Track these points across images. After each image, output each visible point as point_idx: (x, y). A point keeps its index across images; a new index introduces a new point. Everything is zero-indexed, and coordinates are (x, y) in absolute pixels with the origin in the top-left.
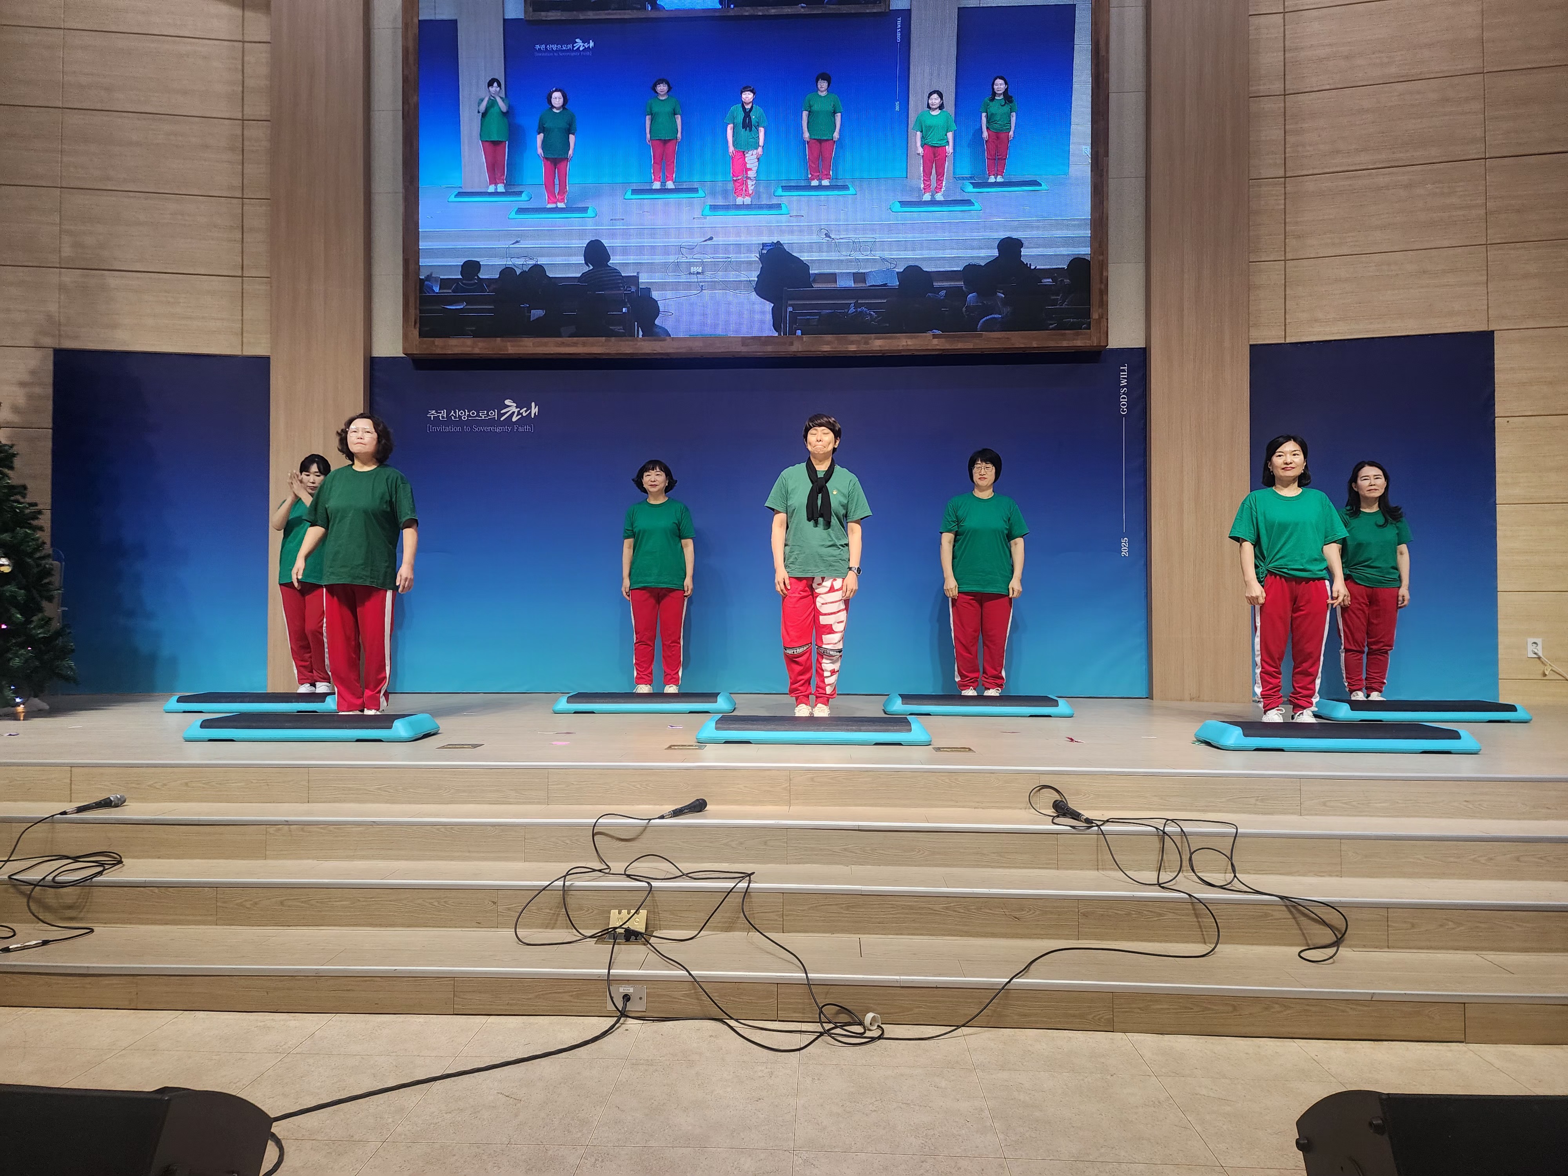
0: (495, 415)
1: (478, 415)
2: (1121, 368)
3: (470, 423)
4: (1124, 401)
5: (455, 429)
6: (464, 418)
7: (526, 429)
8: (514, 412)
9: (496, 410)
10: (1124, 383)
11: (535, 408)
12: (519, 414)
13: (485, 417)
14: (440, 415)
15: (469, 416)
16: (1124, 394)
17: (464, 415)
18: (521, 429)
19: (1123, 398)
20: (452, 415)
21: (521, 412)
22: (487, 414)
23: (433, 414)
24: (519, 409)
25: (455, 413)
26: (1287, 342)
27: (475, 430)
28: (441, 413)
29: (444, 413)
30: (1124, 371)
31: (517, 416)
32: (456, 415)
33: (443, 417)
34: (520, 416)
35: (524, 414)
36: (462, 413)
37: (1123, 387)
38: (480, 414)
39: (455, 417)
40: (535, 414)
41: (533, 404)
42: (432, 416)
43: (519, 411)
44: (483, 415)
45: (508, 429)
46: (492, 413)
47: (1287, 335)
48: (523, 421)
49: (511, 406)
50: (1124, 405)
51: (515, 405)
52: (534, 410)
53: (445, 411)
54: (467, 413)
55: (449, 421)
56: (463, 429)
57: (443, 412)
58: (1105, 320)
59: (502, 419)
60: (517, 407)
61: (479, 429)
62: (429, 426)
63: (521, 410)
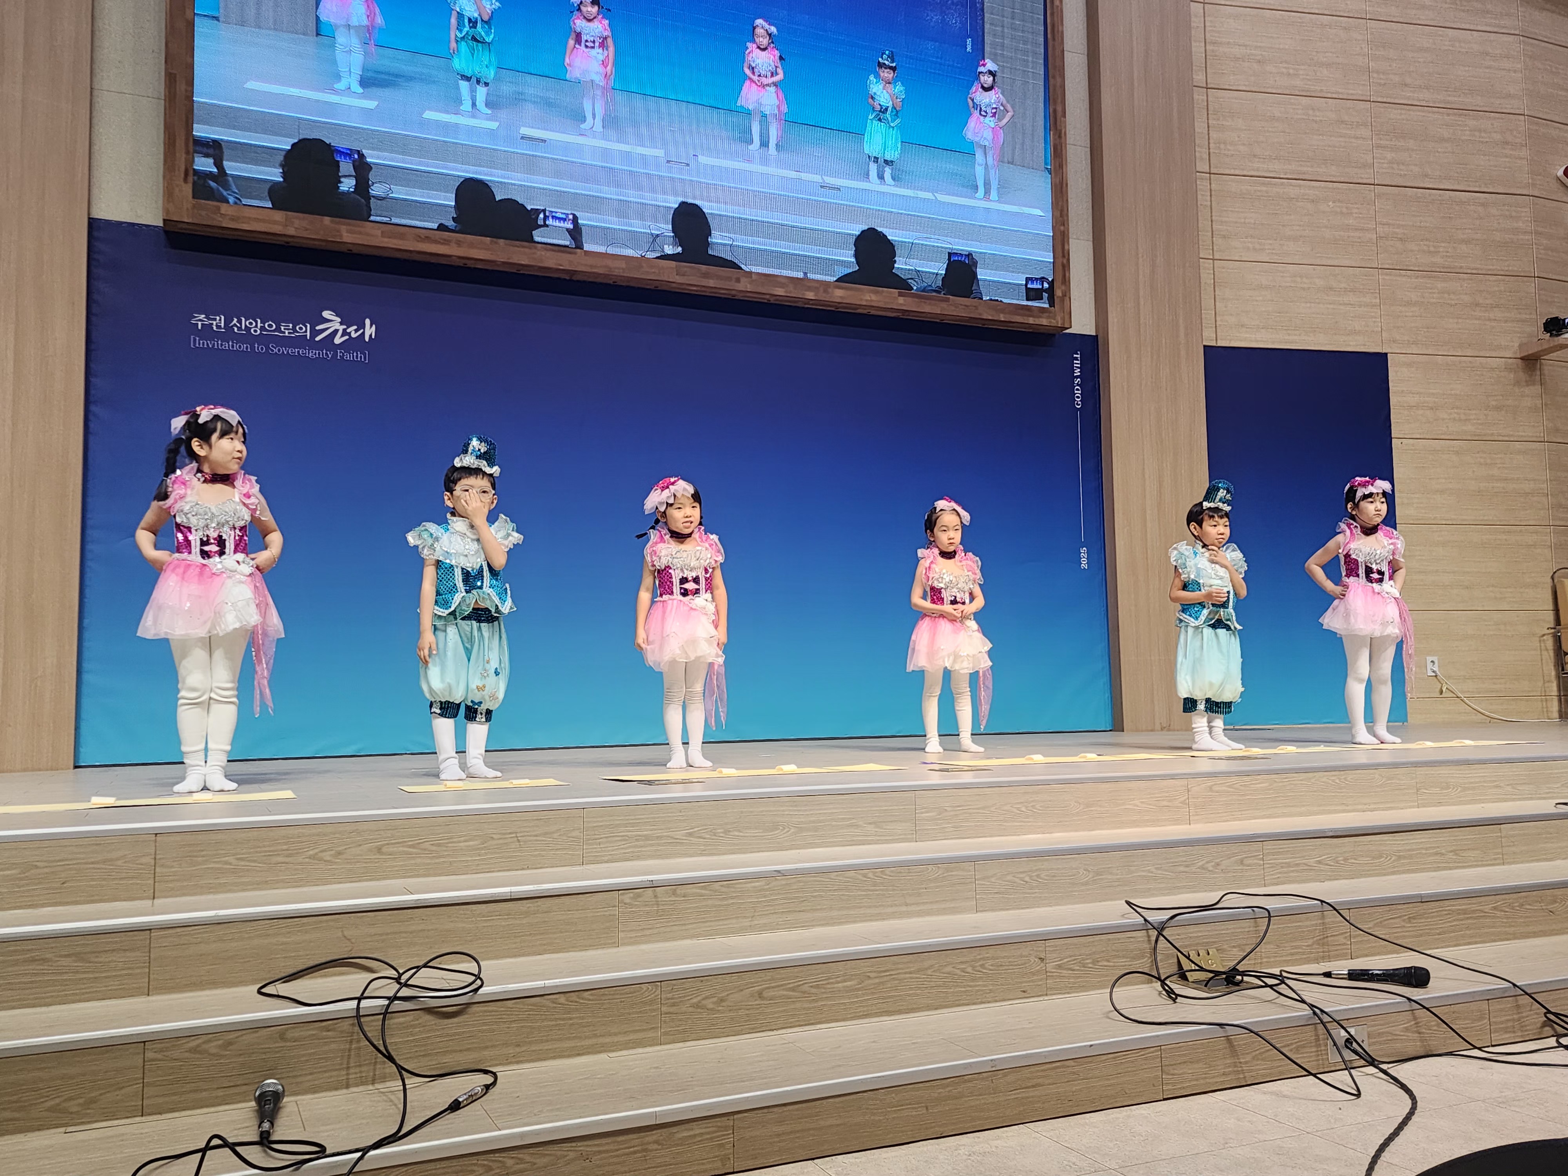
0: (306, 331)
1: (278, 329)
2: (1075, 356)
3: (264, 339)
4: (1078, 393)
5: (240, 347)
6: (255, 331)
7: (357, 358)
8: (336, 331)
9: (308, 326)
10: (1077, 372)
11: (371, 326)
12: (345, 333)
13: (289, 333)
14: (214, 323)
15: (263, 328)
16: (1078, 385)
17: (256, 327)
18: (347, 357)
19: (1077, 390)
20: (235, 325)
21: (348, 331)
22: (294, 328)
23: (200, 320)
24: (345, 327)
25: (240, 322)
26: (1219, 345)
27: (273, 351)
28: (215, 319)
29: (221, 320)
30: (1076, 359)
31: (342, 336)
32: (241, 324)
33: (218, 327)
34: (347, 337)
35: (354, 335)
36: (251, 323)
37: (1077, 377)
38: (282, 328)
39: (240, 329)
40: (371, 336)
41: (368, 321)
42: (200, 323)
43: (344, 330)
44: (286, 330)
45: (326, 353)
46: (301, 328)
47: (1218, 338)
48: (351, 344)
49: (332, 322)
50: (1078, 397)
51: (339, 320)
52: (370, 330)
53: (223, 317)
54: (259, 325)
55: (228, 334)
56: (253, 348)
57: (218, 318)
58: (1068, 299)
59: (318, 339)
60: (341, 323)
61: (279, 350)
62: (195, 340)
63: (348, 327)
